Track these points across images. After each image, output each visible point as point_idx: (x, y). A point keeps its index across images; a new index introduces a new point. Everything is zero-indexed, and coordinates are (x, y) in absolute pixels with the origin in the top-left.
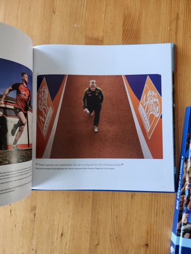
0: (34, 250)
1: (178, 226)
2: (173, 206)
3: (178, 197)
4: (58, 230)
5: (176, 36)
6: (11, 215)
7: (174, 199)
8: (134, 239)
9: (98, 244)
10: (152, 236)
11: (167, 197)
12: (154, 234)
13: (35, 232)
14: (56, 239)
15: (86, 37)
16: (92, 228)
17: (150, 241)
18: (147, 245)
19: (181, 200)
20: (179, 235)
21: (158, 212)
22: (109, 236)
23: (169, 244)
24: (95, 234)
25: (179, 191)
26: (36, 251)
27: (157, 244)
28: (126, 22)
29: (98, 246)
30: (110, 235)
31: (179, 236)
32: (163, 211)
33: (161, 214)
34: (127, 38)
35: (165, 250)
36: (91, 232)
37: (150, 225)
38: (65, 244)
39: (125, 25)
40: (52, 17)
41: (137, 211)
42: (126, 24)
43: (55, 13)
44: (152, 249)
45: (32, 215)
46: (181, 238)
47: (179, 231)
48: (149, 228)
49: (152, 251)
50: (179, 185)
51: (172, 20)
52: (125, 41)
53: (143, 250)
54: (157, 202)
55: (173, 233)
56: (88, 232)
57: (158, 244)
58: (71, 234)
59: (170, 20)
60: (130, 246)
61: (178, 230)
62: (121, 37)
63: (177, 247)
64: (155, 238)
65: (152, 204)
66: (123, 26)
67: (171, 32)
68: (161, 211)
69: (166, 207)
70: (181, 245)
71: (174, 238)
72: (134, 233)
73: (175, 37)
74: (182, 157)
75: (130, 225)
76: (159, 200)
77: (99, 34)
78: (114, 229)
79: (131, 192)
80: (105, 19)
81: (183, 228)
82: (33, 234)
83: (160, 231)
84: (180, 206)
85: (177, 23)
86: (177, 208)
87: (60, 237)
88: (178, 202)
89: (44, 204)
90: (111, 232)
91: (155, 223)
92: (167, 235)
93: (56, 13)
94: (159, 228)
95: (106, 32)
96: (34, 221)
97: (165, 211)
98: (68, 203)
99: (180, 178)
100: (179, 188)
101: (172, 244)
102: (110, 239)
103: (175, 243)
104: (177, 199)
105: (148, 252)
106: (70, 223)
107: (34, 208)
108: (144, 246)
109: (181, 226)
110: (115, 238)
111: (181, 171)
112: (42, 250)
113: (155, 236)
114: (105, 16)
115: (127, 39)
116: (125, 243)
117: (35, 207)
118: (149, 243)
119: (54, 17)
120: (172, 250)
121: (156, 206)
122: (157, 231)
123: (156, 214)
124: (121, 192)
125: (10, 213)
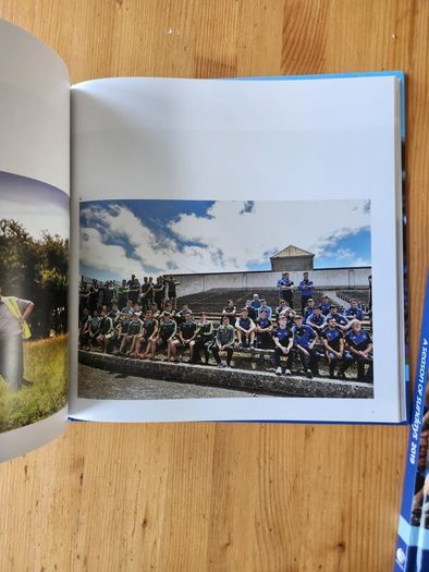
0: (82, 558)
1: (414, 502)
2: (402, 457)
3: (415, 436)
4: (135, 513)
5: (411, 54)
6: (27, 479)
7: (406, 440)
8: (311, 532)
9: (228, 545)
10: (354, 524)
11: (388, 436)
13: (83, 518)
14: (130, 532)
15: (196, 59)
16: (213, 507)
17: (350, 537)
18: (342, 545)
19: (422, 442)
20: (416, 524)
22: (253, 526)
23: (392, 544)
24: (221, 521)
25: (417, 421)
27: (365, 543)
29: (229, 548)
30: (257, 524)
31: (418, 524)
32: (379, 468)
34: (292, 59)
35: (383, 557)
36: (213, 516)
37: (348, 500)
38: (151, 544)
39: (288, 30)
40: (115, 12)
41: (320, 467)
42: (290, 25)
44: (353, 554)
45: (75, 479)
46: (422, 529)
47: (418, 513)
48: (347, 506)
50: (418, 408)
51: (400, 14)
52: (288, 66)
54: (366, 446)
55: (401, 519)
57: (368, 545)
58: (165, 520)
60: (303, 549)
61: (414, 513)
62: (279, 59)
63: (413, 551)
64: (360, 530)
66: (284, 31)
67: (398, 46)
68: (374, 468)
69: (387, 459)
70: (421, 546)
71: (404, 529)
72: (312, 517)
73: (407, 58)
74: (426, 343)
75: (303, 499)
77: (227, 50)
78: (266, 509)
79: (304, 425)
81: (425, 507)
83: (372, 513)
84: (421, 457)
85: (413, 23)
86: (412, 461)
87: (141, 528)
88: (414, 446)
89: (103, 453)
91: (361, 494)
92: (389, 524)
94: (369, 507)
95: (244, 47)
96: (80, 491)
97: (384, 467)
98: (158, 449)
99: (420, 391)
100: (417, 414)
101: (400, 543)
102: (257, 532)
103: (408, 542)
104: (412, 439)
106: (164, 496)
107: (79, 463)
108: (334, 548)
109: (421, 503)
111: (422, 376)
112: (98, 557)
113: (360, 526)
114: (240, 8)
115: (293, 63)
116: (290, 541)
117: (82, 460)
118: (347, 542)
119: (119, 12)
120: (401, 556)
121: (362, 455)
122: (366, 513)
123: (364, 476)
124: (281, 424)
125: (23, 474)
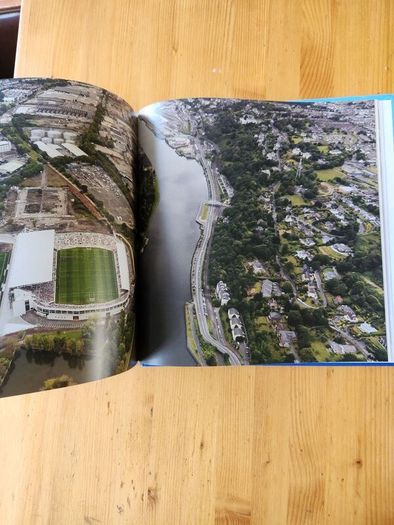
12: (371, 443)
21: (379, 402)
26: (156, 478)
28: (307, 59)
33: (383, 405)
43: (176, 51)
49: (369, 473)
53: (352, 471)
56: (249, 440)
59: (388, 53)
65: (366, 388)
76: (378, 380)
80: (267, 57)
82: (149, 445)
90: (292, 439)
93: (179, 50)
105: (362, 476)
110: (299, 450)
